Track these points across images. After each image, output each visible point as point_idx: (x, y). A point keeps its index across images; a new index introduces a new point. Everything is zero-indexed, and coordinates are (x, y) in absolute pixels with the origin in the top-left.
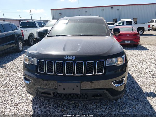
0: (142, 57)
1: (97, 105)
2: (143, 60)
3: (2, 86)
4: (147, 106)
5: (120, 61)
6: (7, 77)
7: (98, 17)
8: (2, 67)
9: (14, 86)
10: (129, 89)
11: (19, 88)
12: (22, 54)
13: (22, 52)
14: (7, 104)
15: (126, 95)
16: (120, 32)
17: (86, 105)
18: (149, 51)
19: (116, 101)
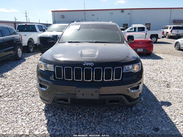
0: (156, 67)
1: (112, 113)
2: (157, 70)
3: (6, 97)
4: (162, 113)
5: (136, 68)
6: (10, 87)
7: (111, 23)
8: (2, 76)
9: (20, 96)
10: (144, 98)
11: (26, 98)
12: (22, 62)
13: (21, 59)
14: (17, 113)
15: (141, 103)
16: (135, 39)
17: (101, 113)
18: (164, 61)
19: (131, 108)
